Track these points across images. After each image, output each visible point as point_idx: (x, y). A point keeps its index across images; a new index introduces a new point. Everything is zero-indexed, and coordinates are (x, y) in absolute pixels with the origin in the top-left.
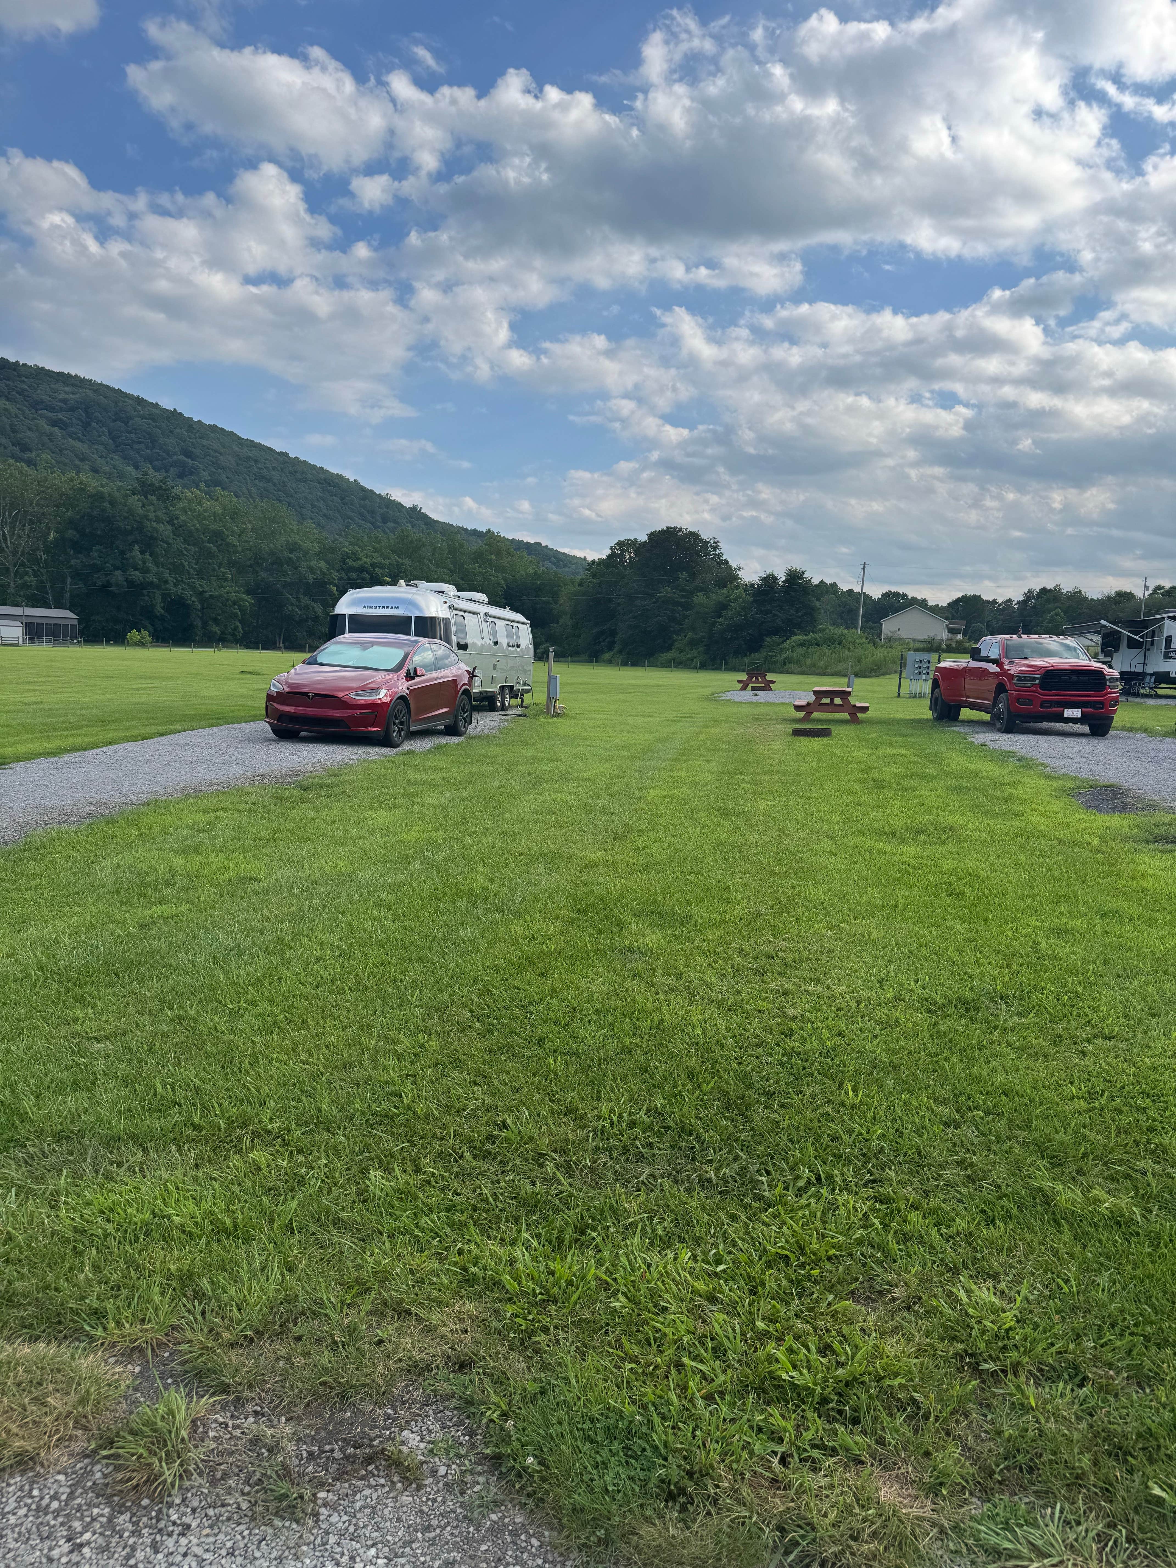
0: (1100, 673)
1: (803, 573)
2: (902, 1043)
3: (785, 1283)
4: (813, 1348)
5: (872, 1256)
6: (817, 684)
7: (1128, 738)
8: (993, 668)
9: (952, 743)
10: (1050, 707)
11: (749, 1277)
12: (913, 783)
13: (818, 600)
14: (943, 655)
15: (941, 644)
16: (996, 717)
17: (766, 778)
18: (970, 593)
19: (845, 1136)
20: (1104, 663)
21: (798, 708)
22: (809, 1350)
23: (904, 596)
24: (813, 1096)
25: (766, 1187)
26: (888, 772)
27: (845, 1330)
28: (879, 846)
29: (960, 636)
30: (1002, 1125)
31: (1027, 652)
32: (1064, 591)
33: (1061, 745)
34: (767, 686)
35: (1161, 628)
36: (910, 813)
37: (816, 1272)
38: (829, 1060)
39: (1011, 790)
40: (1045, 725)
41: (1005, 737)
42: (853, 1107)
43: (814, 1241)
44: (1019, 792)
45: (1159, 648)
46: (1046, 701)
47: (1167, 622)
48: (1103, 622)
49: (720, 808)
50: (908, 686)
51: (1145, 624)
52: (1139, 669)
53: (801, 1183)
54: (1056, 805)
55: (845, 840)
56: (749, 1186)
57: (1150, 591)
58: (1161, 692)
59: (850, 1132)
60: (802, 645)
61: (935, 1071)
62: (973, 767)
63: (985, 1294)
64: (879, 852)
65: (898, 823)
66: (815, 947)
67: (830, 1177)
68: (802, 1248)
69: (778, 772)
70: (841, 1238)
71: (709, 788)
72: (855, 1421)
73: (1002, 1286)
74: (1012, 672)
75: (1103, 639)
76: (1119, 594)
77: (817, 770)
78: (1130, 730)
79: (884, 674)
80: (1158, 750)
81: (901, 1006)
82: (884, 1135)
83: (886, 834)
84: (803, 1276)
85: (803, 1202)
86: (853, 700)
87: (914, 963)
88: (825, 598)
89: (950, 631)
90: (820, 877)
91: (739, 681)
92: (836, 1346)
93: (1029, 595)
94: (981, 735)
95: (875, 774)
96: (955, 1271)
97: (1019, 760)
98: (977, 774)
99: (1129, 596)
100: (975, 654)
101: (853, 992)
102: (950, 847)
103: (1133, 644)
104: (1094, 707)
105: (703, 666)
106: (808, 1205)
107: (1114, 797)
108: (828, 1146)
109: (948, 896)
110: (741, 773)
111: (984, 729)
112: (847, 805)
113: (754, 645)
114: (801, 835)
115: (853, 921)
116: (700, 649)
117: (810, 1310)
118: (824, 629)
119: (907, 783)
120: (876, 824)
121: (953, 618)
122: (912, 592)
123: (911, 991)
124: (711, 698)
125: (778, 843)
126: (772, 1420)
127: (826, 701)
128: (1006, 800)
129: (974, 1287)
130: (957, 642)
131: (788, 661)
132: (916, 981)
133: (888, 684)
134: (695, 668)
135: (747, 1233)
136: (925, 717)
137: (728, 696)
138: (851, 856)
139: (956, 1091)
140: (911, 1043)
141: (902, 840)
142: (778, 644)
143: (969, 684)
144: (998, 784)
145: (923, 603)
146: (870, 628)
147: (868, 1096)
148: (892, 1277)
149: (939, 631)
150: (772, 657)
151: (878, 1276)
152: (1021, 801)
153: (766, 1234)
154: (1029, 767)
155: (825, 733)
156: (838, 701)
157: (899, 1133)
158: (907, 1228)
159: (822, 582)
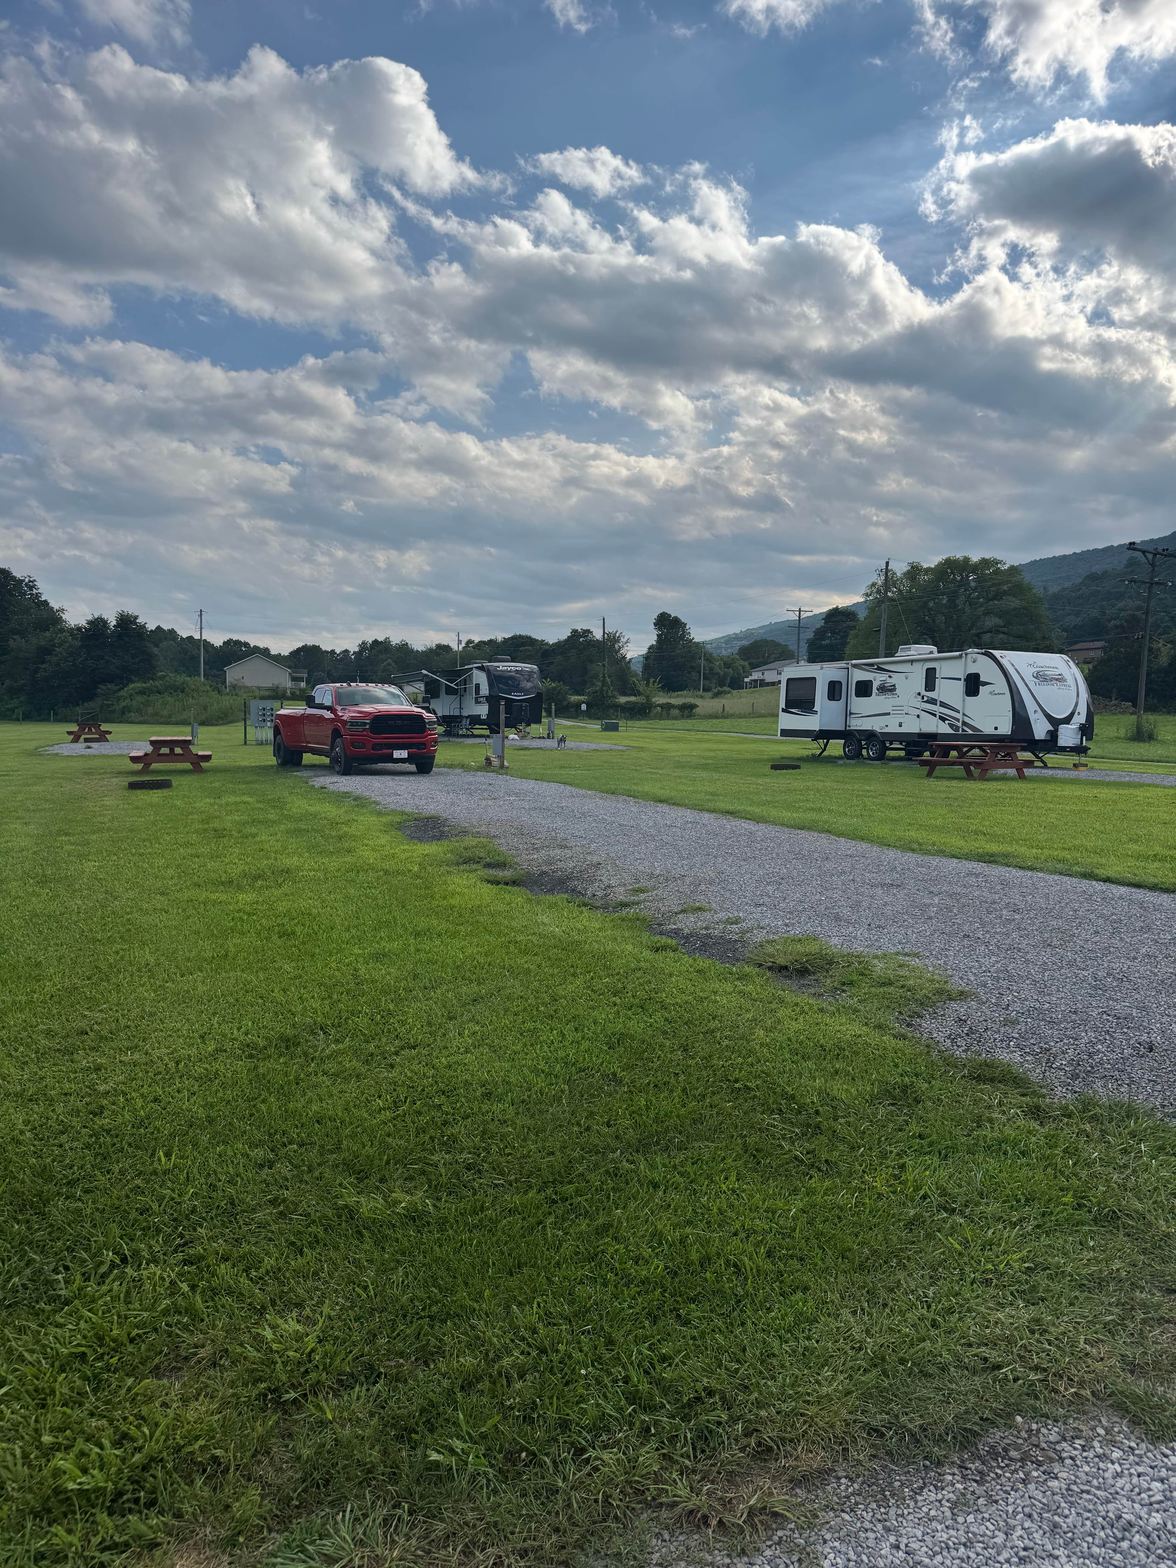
0: (420, 717)
1: (136, 617)
2: (220, 1095)
3: (79, 1383)
4: (106, 1442)
5: (179, 1322)
6: (153, 734)
7: (448, 774)
8: (328, 715)
9: (294, 788)
10: (381, 749)
11: (36, 1390)
12: (254, 830)
13: (157, 646)
14: (285, 703)
15: (285, 692)
16: (335, 761)
17: (94, 837)
18: (310, 643)
19: (155, 1206)
20: (423, 708)
21: (134, 759)
22: (102, 1448)
23: (246, 644)
24: (122, 1172)
25: (62, 1285)
26: (229, 821)
27: (145, 1410)
28: (213, 897)
29: (303, 685)
30: (313, 1155)
31: (358, 698)
32: (394, 643)
33: (391, 784)
34: (103, 737)
35: (471, 676)
36: (249, 860)
37: (114, 1361)
38: (142, 1130)
39: (345, 829)
40: (380, 766)
41: (344, 780)
42: (165, 1173)
43: (115, 1326)
44: (352, 830)
45: (471, 694)
46: (377, 744)
47: (475, 671)
48: (424, 672)
49: (37, 875)
50: (253, 733)
51: (459, 674)
52: (457, 713)
53: (103, 1269)
54: (384, 839)
55: (179, 895)
56: (42, 1289)
57: (463, 645)
58: (476, 732)
59: (161, 1199)
60: (142, 692)
61: (251, 1115)
62: (312, 809)
63: (291, 1325)
64: (214, 903)
65: (235, 871)
66: (136, 1012)
67: (136, 1253)
68: (100, 1339)
69: (109, 830)
70: (145, 1314)
71: (25, 853)
72: (151, 1504)
73: (307, 1311)
74: (345, 718)
75: (426, 686)
76: (440, 647)
77: (154, 824)
78: (451, 766)
79: (231, 722)
80: (470, 783)
81: (222, 1057)
82: (196, 1194)
83: (222, 883)
84: (102, 1368)
85: (105, 1288)
86: (194, 749)
87: (238, 1011)
88: (164, 644)
89: (294, 679)
90: (148, 937)
91: (69, 733)
92: (133, 1431)
93: (363, 646)
94: (322, 779)
95: (216, 824)
96: (262, 1311)
97: (355, 800)
98: (315, 817)
99: (447, 648)
100: (310, 702)
101: (172, 1053)
102: (285, 888)
103: (450, 691)
104: (418, 748)
105: (28, 717)
106: (110, 1291)
107: (434, 828)
108: (136, 1220)
109: (280, 937)
110: (66, 834)
111: (325, 772)
112: (184, 858)
113: (87, 694)
114: (131, 895)
115: (179, 979)
116: (23, 698)
117: (107, 1402)
118: (164, 677)
119: (249, 830)
120: (213, 875)
121: (296, 667)
122: (254, 641)
123: (234, 1039)
124: (35, 753)
125: (103, 907)
126: (55, 1541)
127: (165, 750)
128: (340, 838)
129: (280, 1321)
130: (301, 690)
131: (124, 711)
132: (239, 1029)
133: (234, 732)
134: (17, 720)
135: (38, 1342)
136: (270, 763)
137: (56, 749)
138: (184, 910)
139: (272, 1131)
140: (229, 1092)
141: (240, 888)
142: (115, 692)
143: (308, 730)
144: (334, 824)
145: (265, 652)
146: (214, 676)
147: (182, 1158)
148: (198, 1338)
149: (283, 679)
150: (108, 706)
151: (184, 1342)
152: (354, 838)
153: (59, 1336)
154: (362, 806)
155: (164, 785)
156: (178, 750)
157: (213, 1187)
158: (215, 1282)
159: (159, 628)
